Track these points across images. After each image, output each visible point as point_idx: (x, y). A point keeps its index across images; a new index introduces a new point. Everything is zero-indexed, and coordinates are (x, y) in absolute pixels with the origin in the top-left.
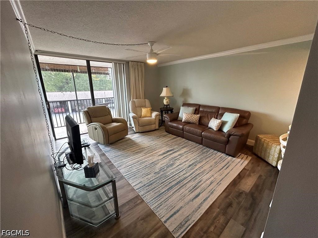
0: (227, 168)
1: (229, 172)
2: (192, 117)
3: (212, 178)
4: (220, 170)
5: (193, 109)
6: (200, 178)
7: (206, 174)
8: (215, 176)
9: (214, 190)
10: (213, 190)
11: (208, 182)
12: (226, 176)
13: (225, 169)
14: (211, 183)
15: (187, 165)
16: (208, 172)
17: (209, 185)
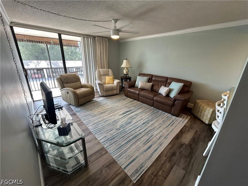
0: (172, 125)
1: (174, 129)
2: (146, 85)
3: (161, 133)
4: (167, 127)
5: (148, 79)
6: (152, 133)
7: (157, 130)
8: (163, 131)
9: (163, 142)
10: (161, 142)
11: (158, 136)
12: (171, 131)
13: (171, 126)
14: (160, 137)
15: (142, 123)
16: (158, 129)
17: (159, 139)
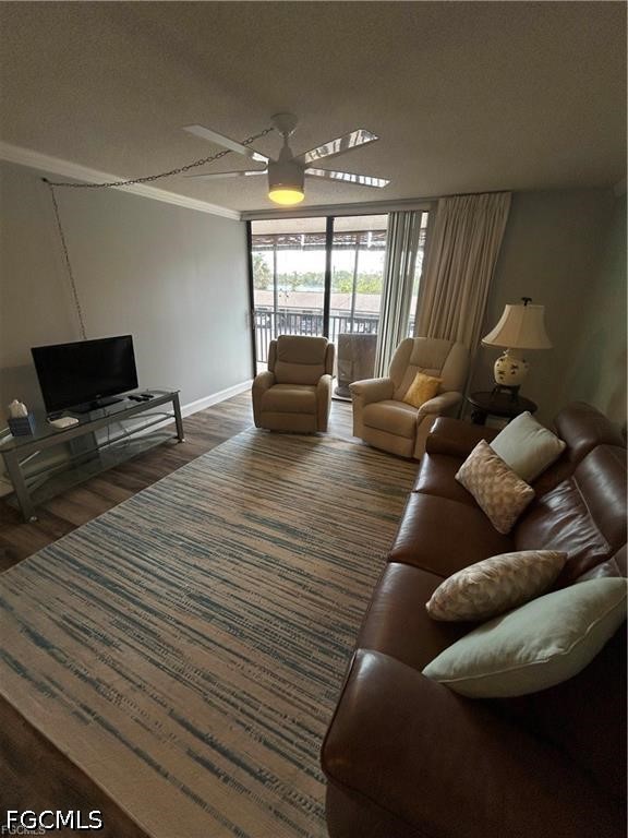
4: (183, 723)
6: (129, 640)
7: (152, 661)
8: (138, 697)
9: (53, 695)
11: (101, 671)
12: (137, 751)
13: (190, 753)
14: (95, 684)
16: (163, 669)
17: (81, 676)
